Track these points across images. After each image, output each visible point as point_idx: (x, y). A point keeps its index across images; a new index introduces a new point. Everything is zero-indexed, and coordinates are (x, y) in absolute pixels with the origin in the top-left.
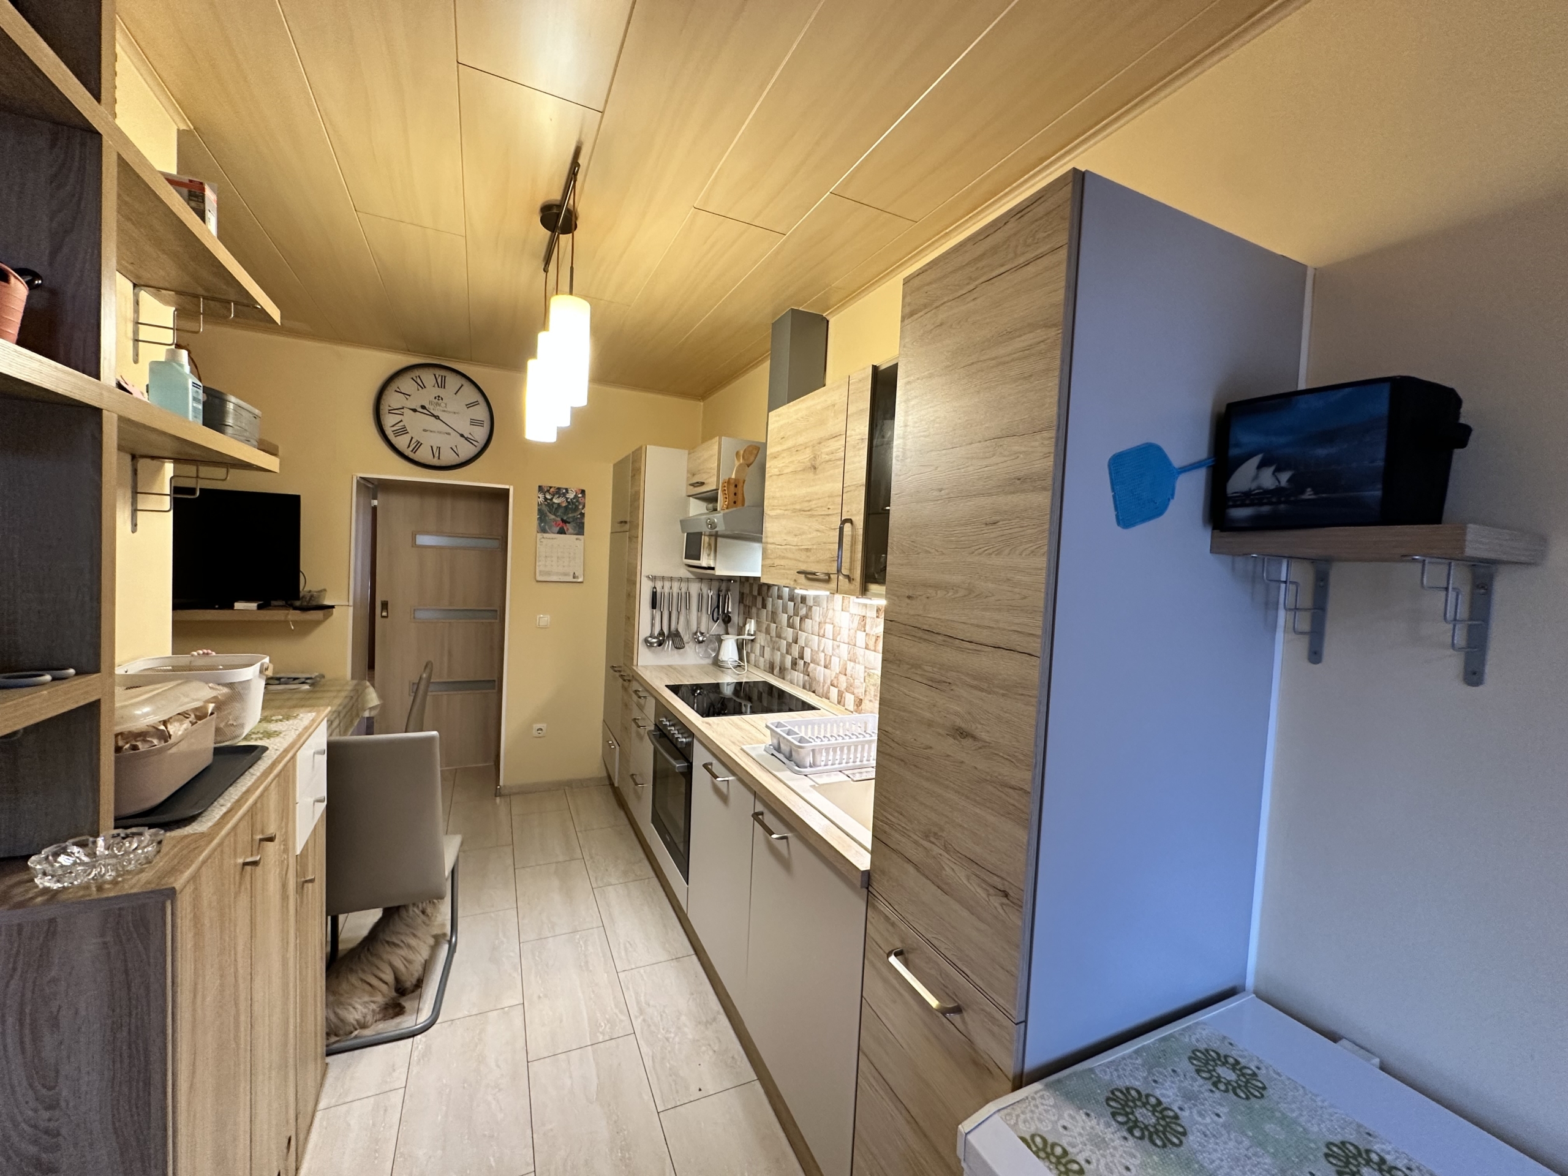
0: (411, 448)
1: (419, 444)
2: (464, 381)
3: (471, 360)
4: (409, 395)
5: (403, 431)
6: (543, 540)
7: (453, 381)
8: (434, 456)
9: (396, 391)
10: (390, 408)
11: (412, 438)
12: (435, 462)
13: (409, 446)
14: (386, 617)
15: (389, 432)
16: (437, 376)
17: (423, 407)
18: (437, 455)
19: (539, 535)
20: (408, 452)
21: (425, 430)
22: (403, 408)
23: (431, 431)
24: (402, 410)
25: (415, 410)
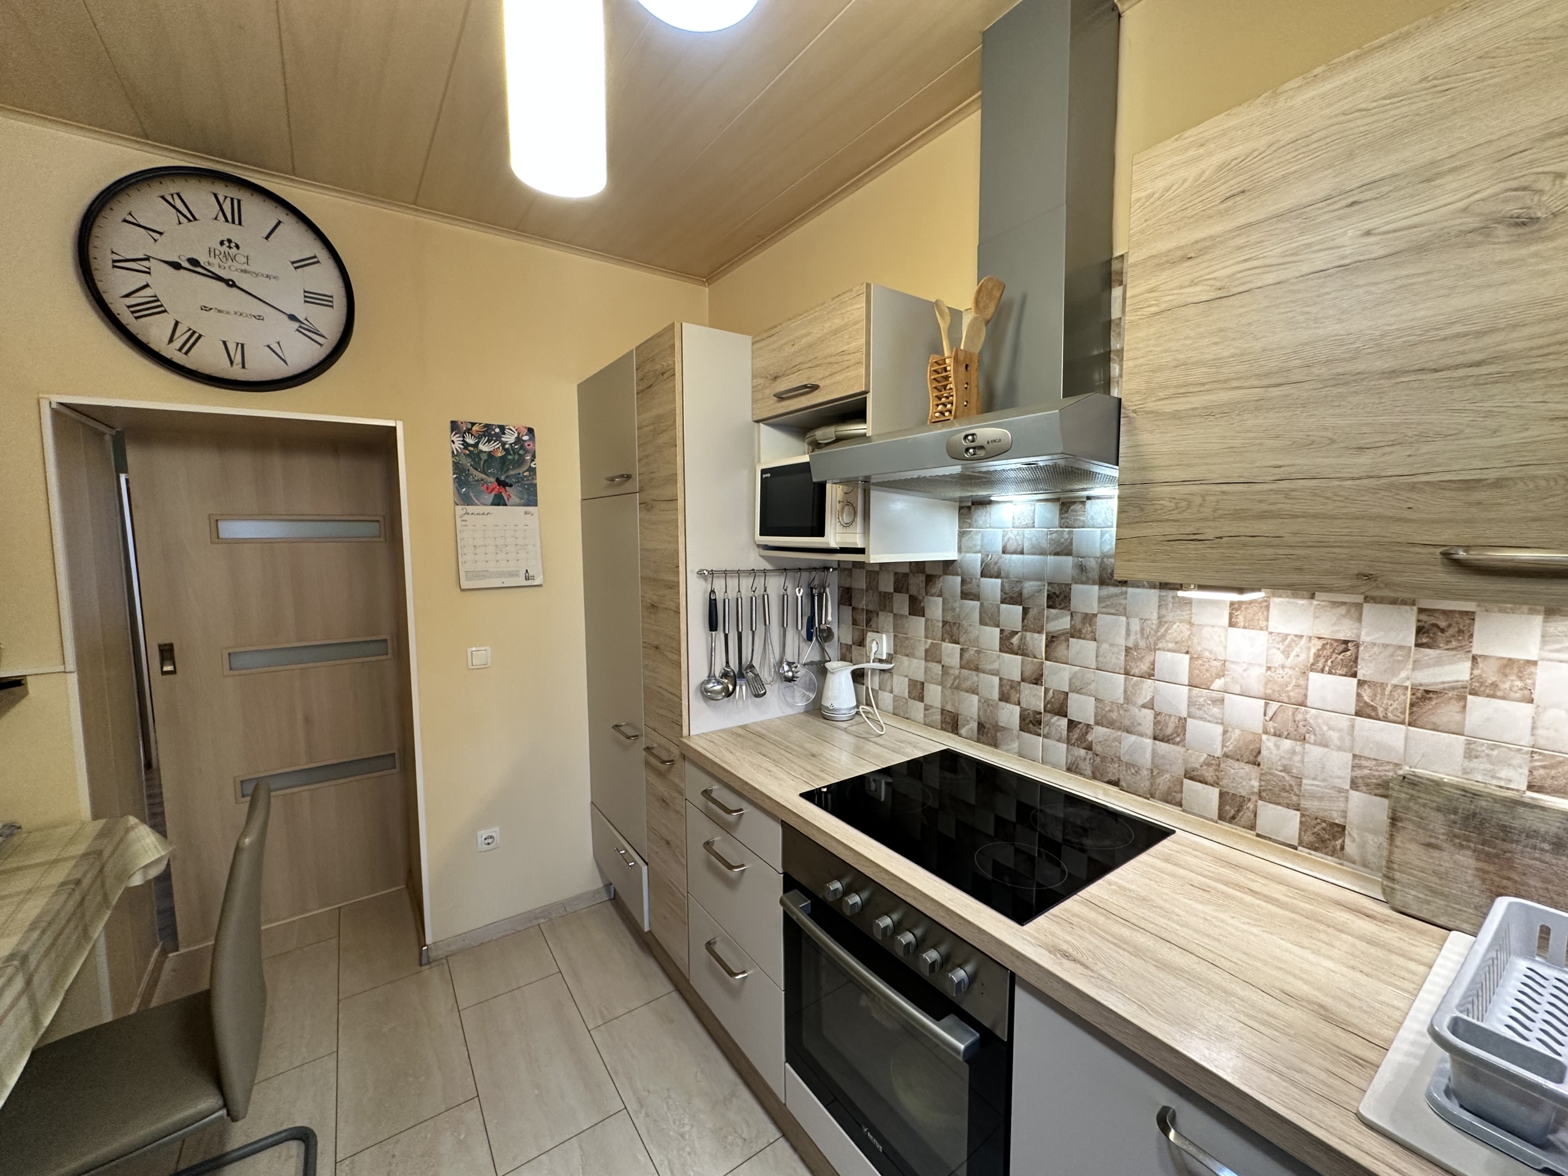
0: (177, 343)
1: (194, 338)
2: (282, 215)
3: (292, 172)
4: (161, 233)
5: (155, 307)
6: (466, 517)
7: (255, 211)
8: (232, 362)
9: (125, 221)
10: (116, 257)
11: (177, 323)
12: (236, 373)
13: (171, 340)
14: (174, 672)
15: (120, 308)
16: (221, 199)
17: (194, 262)
18: (238, 359)
19: (460, 509)
20: (171, 352)
21: (204, 308)
22: (147, 259)
23: (219, 311)
24: (146, 263)
25: (176, 266)
